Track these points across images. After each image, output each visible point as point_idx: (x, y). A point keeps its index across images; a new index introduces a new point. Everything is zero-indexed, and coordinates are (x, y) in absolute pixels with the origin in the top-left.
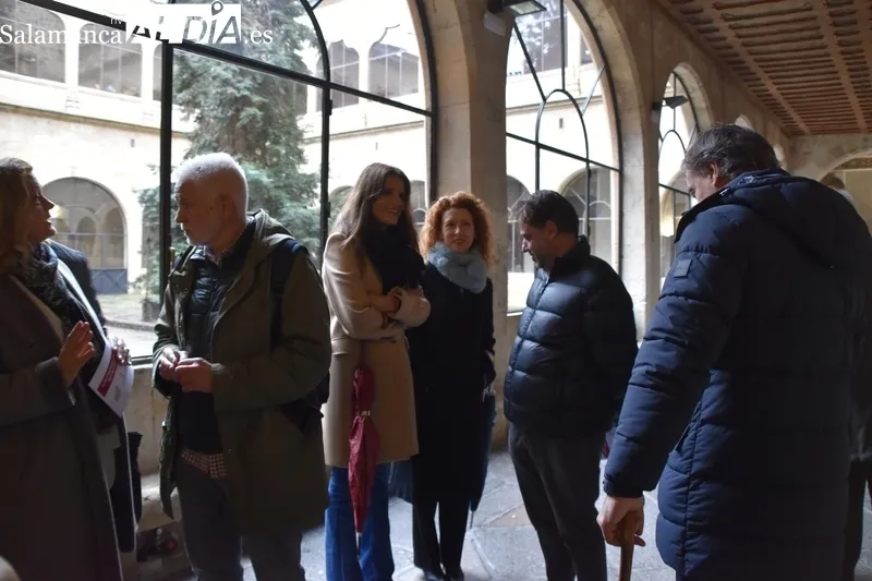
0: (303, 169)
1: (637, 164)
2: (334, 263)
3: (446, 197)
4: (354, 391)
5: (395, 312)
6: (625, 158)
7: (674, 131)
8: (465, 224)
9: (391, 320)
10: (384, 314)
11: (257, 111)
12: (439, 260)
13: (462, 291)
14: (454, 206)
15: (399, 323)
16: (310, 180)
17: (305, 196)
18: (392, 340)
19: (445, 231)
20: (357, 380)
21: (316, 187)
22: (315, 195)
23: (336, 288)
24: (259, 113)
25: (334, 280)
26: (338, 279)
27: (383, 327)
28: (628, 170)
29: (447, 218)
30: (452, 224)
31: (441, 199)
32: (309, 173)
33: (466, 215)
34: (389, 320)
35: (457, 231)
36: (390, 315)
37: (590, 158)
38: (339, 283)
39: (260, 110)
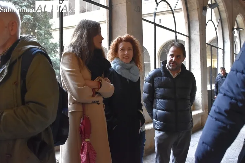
0: (52, 41)
1: (196, 33)
2: (66, 66)
3: (120, 37)
4: (81, 129)
5: (99, 89)
6: (192, 31)
7: (211, 20)
8: (129, 49)
9: (97, 93)
10: (93, 90)
11: (30, 16)
12: (117, 67)
13: (128, 81)
14: (124, 41)
15: (100, 94)
16: (55, 46)
17: (53, 52)
18: (97, 102)
19: (120, 53)
20: (82, 124)
21: (57, 48)
22: (57, 52)
23: (68, 78)
24: (31, 18)
25: (67, 74)
26: (69, 73)
27: (93, 96)
28: (193, 36)
29: (121, 46)
30: (123, 49)
31: (118, 37)
32: (54, 43)
33: (129, 45)
34: (96, 93)
35: (126, 53)
36: (96, 90)
37: (177, 31)
38: (69, 75)
39: (32, 16)
